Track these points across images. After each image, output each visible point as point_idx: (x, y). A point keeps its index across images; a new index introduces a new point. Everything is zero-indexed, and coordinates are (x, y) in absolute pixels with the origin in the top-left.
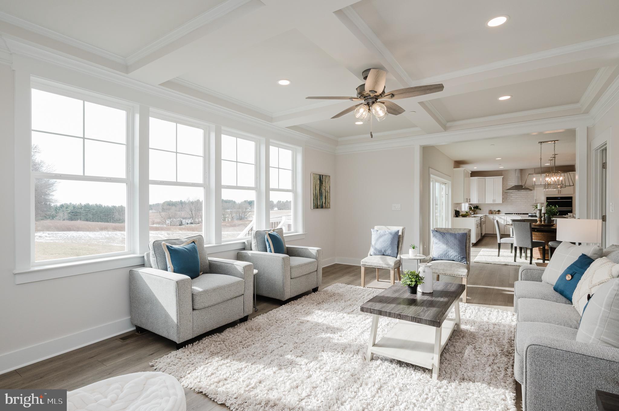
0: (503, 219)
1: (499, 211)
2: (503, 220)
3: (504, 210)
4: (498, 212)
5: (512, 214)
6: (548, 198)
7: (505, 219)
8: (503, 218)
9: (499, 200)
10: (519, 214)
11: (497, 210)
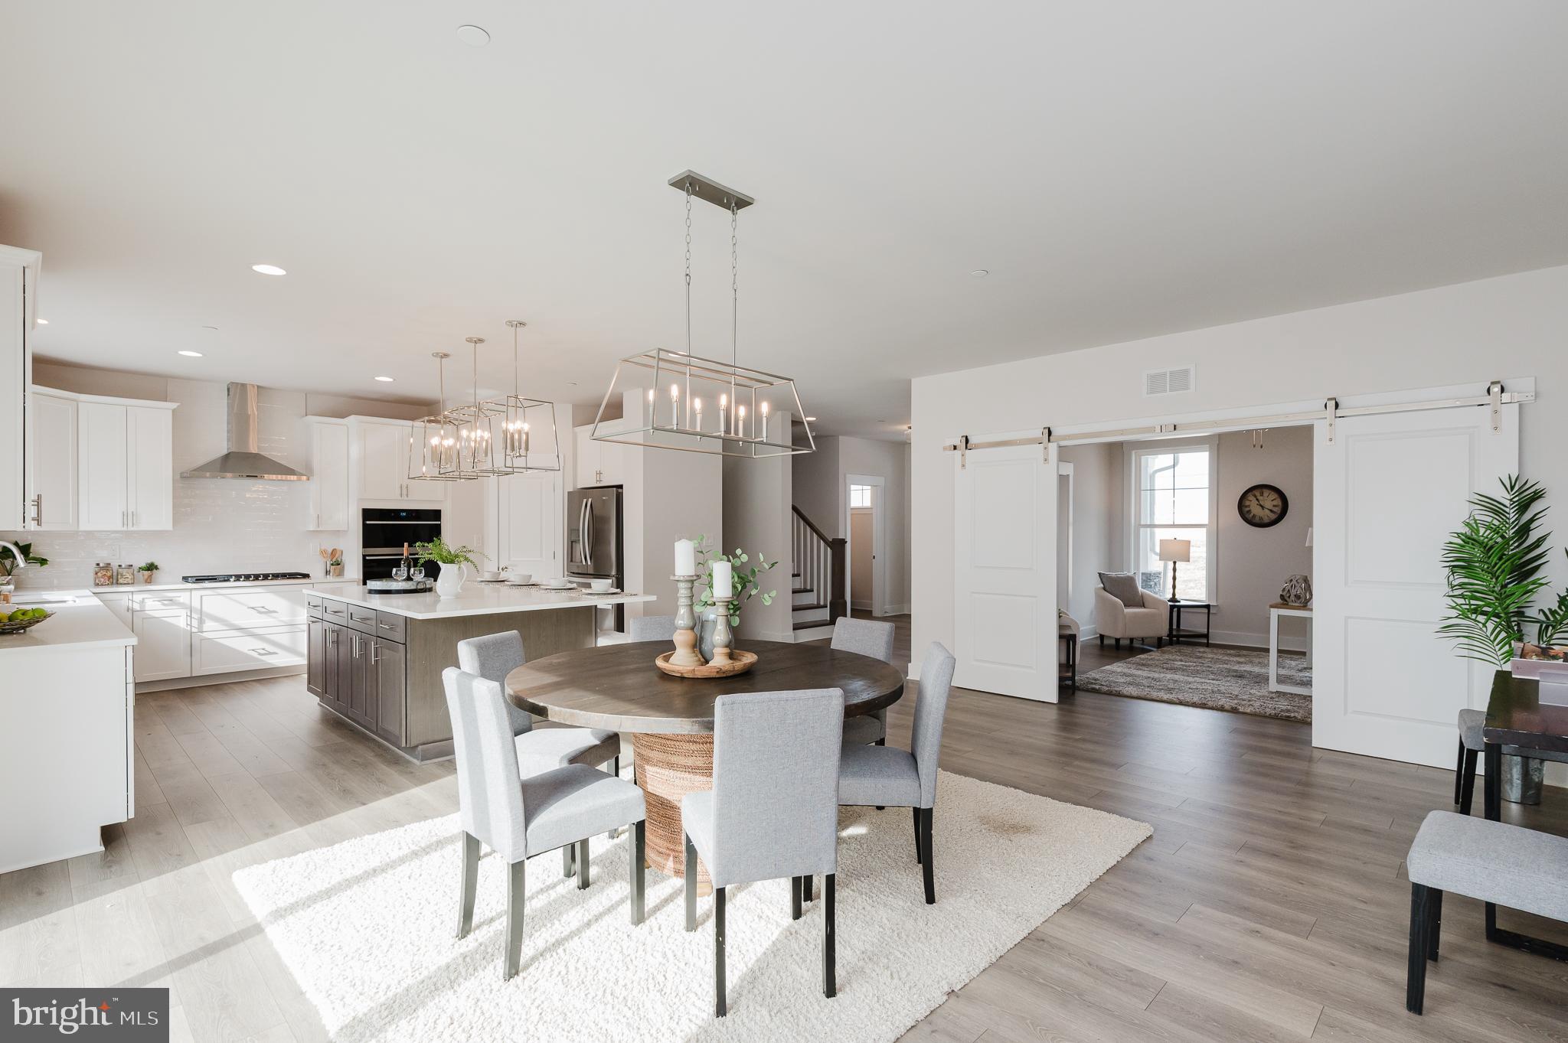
0: (182, 605)
1: (151, 567)
2: (183, 613)
3: (174, 562)
4: (147, 573)
5: (226, 578)
6: (368, 514)
7: (196, 604)
8: (181, 600)
9: (158, 514)
10: (257, 577)
11: (143, 565)
